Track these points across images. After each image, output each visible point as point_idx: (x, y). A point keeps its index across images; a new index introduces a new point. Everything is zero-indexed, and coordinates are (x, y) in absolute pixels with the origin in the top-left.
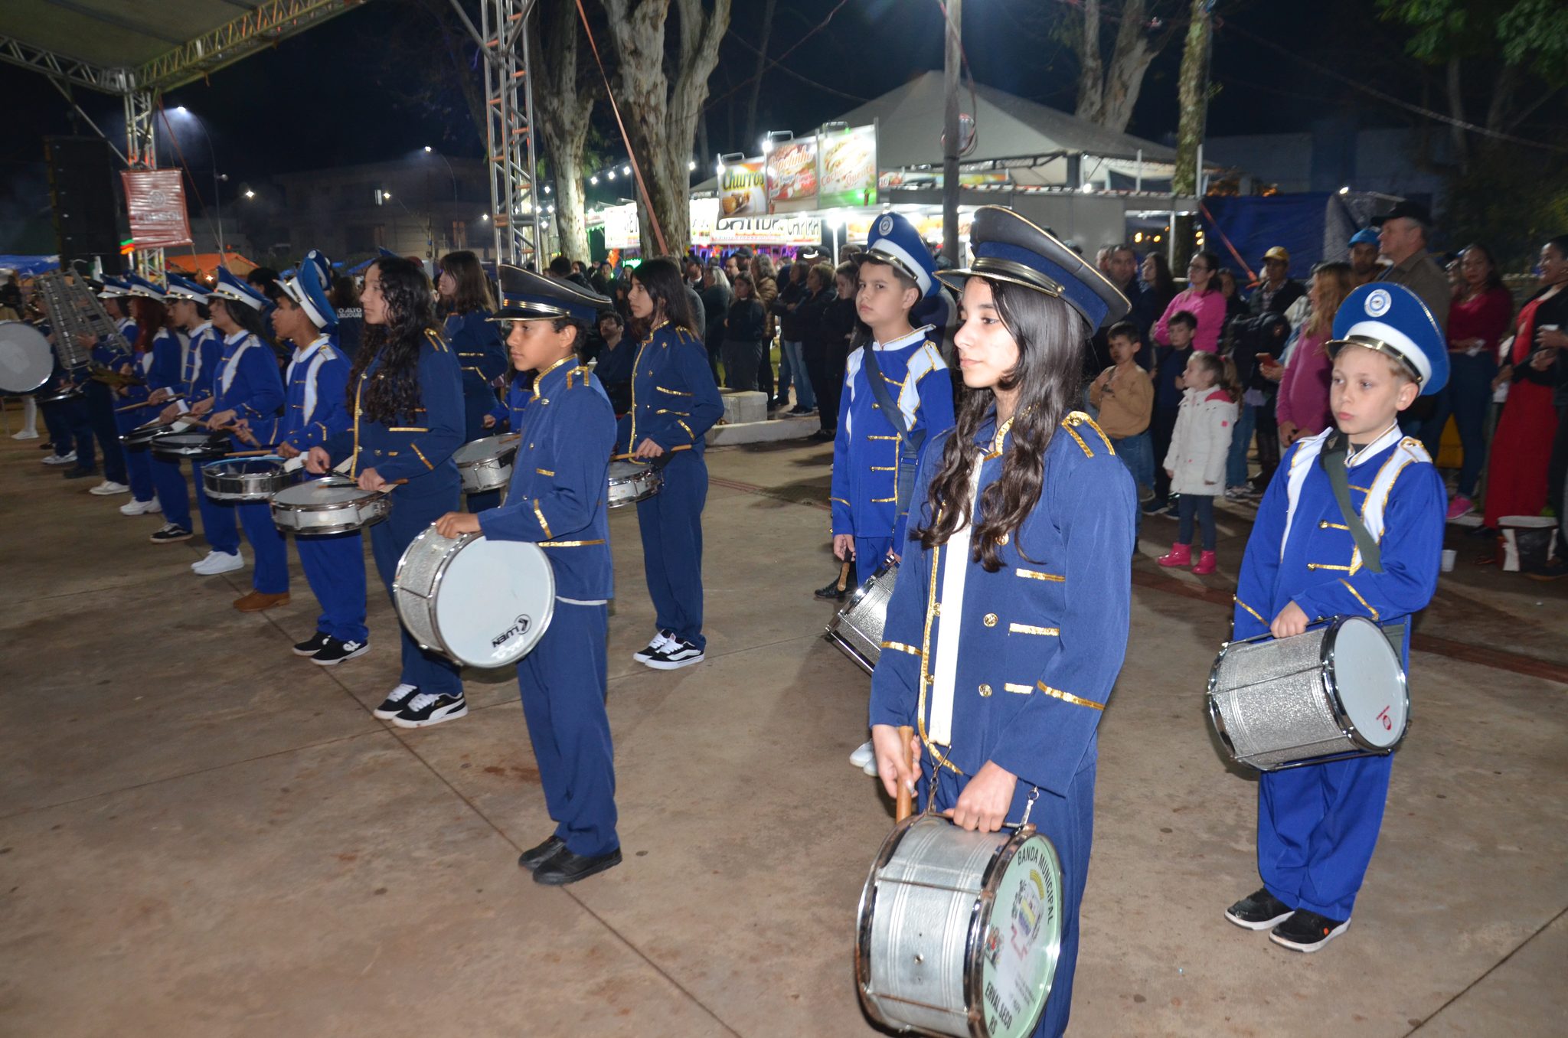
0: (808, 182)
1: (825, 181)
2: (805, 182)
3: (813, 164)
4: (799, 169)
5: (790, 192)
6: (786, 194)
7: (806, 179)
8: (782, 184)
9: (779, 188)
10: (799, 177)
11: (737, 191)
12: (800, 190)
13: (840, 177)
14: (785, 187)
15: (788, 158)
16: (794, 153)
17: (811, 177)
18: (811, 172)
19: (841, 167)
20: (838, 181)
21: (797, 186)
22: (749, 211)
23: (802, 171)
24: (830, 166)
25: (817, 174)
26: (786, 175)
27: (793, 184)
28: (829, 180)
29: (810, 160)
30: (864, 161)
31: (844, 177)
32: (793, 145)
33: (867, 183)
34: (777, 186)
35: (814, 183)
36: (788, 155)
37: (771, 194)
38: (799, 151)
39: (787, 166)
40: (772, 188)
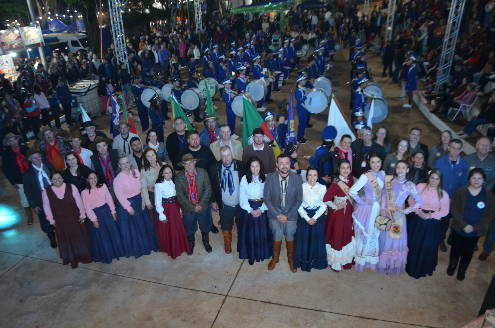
1: (26, 41)
2: (18, 43)
3: (20, 37)
4: (15, 38)
5: (14, 46)
6: (13, 47)
8: (10, 44)
9: (8, 46)
10: (16, 41)
12: (17, 45)
13: (31, 40)
14: (11, 45)
15: (9, 35)
16: (11, 34)
17: (20, 41)
18: (20, 39)
19: (30, 37)
20: (30, 41)
21: (16, 44)
23: (16, 39)
24: (26, 37)
25: (22, 40)
26: (10, 41)
27: (14, 44)
28: (27, 41)
29: (18, 35)
30: (38, 35)
31: (32, 40)
32: (10, 31)
33: (41, 41)
34: (7, 45)
35: (22, 42)
36: (8, 34)
37: (5, 48)
38: (13, 33)
39: (10, 38)
40: (5, 46)
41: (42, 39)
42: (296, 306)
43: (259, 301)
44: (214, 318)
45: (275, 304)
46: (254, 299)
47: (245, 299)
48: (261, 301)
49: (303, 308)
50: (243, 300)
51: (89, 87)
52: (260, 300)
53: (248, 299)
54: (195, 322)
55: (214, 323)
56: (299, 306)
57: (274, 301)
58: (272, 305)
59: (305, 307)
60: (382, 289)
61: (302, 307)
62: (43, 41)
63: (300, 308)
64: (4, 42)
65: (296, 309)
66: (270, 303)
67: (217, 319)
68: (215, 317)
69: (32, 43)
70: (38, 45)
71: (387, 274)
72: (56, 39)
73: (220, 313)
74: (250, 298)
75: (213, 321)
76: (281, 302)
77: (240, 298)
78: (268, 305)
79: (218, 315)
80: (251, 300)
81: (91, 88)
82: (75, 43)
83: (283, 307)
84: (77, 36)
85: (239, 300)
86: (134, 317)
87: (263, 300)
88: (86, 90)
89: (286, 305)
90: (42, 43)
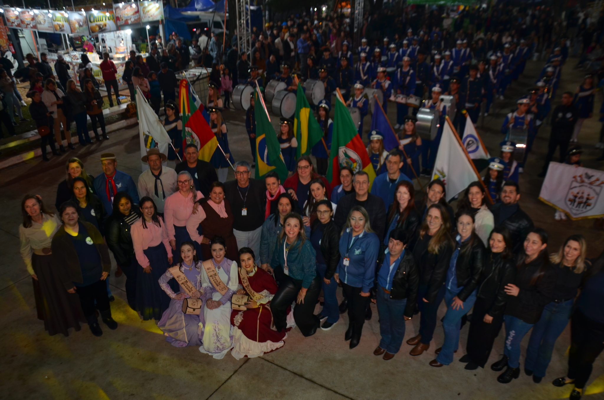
0: (137, 18)
1: (143, 17)
2: (135, 18)
3: (138, 12)
4: (132, 13)
5: (130, 22)
6: (128, 23)
7: (136, 17)
8: (125, 19)
9: (124, 21)
10: (132, 16)
11: (98, 23)
12: (133, 22)
13: (150, 16)
14: (127, 20)
16: (129, 8)
17: (138, 16)
18: (137, 14)
19: (150, 12)
20: (149, 17)
21: (133, 20)
22: (107, 31)
23: (133, 14)
24: (145, 12)
25: (140, 15)
26: (126, 16)
27: (130, 19)
28: (145, 17)
29: (136, 10)
30: (158, 11)
31: (152, 16)
32: (128, 5)
33: (161, 18)
34: (122, 20)
35: (140, 18)
36: (125, 8)
37: (119, 23)
38: (131, 7)
39: (126, 12)
40: (119, 21)
41: (162, 16)
42: (332, 389)
43: (289, 371)
44: (225, 377)
45: (307, 379)
46: (284, 367)
47: (274, 364)
48: (291, 372)
49: (340, 394)
50: (270, 364)
51: (199, 76)
52: (291, 370)
53: (277, 365)
54: (202, 377)
55: (223, 384)
56: (336, 389)
57: (307, 376)
58: (304, 380)
59: (343, 393)
60: (459, 394)
61: (340, 391)
62: (164, 18)
63: (336, 392)
64: (119, 16)
65: (330, 392)
66: (301, 376)
67: (229, 381)
68: (228, 377)
69: (151, 19)
70: (157, 22)
71: (475, 375)
72: (197, 18)
73: (236, 374)
74: (280, 364)
75: (223, 381)
76: (315, 379)
77: (268, 361)
78: (298, 378)
79: (233, 376)
80: (279, 366)
81: (201, 77)
82: (217, 25)
83: (315, 386)
84: (221, 17)
85: (266, 363)
86: (138, 354)
87: (295, 371)
88: (195, 78)
89: (321, 384)
90: (162, 20)
